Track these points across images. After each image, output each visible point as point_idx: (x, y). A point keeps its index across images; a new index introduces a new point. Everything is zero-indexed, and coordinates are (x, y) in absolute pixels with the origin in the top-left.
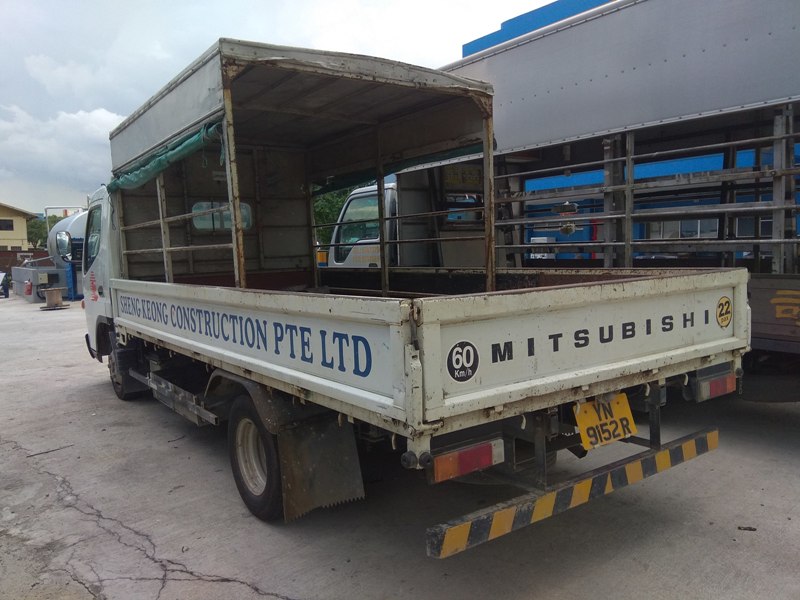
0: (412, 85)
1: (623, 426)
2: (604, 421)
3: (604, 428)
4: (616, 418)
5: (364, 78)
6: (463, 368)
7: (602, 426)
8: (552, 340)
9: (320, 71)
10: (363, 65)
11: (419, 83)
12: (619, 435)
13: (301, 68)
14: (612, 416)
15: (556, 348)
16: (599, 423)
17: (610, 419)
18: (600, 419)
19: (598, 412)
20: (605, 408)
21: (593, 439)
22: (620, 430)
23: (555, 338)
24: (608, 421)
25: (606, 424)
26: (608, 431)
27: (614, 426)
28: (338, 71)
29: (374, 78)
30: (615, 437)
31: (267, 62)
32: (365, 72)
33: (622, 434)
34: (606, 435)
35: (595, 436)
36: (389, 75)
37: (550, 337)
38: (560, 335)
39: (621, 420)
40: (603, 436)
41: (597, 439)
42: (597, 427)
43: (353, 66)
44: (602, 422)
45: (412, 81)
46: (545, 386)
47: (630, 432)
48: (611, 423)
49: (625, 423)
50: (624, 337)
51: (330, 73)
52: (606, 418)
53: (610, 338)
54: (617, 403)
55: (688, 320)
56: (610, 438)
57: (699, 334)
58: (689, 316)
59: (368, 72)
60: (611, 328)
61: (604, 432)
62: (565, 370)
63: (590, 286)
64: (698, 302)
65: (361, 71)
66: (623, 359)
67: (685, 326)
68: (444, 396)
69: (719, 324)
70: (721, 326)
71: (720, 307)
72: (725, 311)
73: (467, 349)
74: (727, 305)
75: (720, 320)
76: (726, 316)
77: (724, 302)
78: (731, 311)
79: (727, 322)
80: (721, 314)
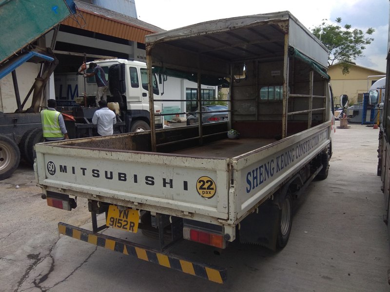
0: (228, 29)
1: (131, 226)
2: (121, 218)
3: (120, 221)
4: (129, 220)
5: (201, 34)
6: (51, 171)
7: (119, 220)
8: (82, 170)
9: (181, 38)
10: (200, 27)
11: (230, 28)
12: (126, 229)
13: (173, 39)
14: (127, 218)
15: (84, 174)
16: (118, 218)
17: (125, 219)
18: (120, 217)
19: (121, 213)
20: (125, 213)
21: (112, 223)
22: (128, 226)
23: (84, 170)
24: (124, 220)
25: (122, 220)
26: (121, 223)
28: (189, 35)
29: (206, 32)
30: (123, 228)
31: (160, 40)
32: (201, 31)
33: (128, 228)
34: (119, 225)
35: (113, 222)
36: (213, 29)
37: (81, 169)
38: (86, 169)
39: (131, 223)
40: (117, 224)
41: (113, 224)
42: (116, 219)
43: (195, 30)
44: (120, 218)
45: (228, 28)
46: (76, 188)
47: (133, 230)
48: (125, 221)
49: (132, 225)
50: (119, 180)
51: (185, 37)
52: (123, 218)
53: (111, 178)
54: (133, 214)
55: (167, 183)
56: (120, 227)
57: (178, 195)
58: (168, 181)
59: (203, 31)
60: (111, 173)
61: (119, 223)
62: (89, 185)
63: (94, 150)
64: (177, 174)
65: (199, 31)
66: (119, 190)
67: (165, 186)
68: (46, 178)
69: (200, 194)
70: (202, 196)
71: (200, 182)
72: (207, 187)
73: (52, 164)
74: (209, 183)
75: (201, 191)
76: (208, 191)
77: (205, 179)
78: (215, 189)
79: (210, 195)
80: (201, 188)
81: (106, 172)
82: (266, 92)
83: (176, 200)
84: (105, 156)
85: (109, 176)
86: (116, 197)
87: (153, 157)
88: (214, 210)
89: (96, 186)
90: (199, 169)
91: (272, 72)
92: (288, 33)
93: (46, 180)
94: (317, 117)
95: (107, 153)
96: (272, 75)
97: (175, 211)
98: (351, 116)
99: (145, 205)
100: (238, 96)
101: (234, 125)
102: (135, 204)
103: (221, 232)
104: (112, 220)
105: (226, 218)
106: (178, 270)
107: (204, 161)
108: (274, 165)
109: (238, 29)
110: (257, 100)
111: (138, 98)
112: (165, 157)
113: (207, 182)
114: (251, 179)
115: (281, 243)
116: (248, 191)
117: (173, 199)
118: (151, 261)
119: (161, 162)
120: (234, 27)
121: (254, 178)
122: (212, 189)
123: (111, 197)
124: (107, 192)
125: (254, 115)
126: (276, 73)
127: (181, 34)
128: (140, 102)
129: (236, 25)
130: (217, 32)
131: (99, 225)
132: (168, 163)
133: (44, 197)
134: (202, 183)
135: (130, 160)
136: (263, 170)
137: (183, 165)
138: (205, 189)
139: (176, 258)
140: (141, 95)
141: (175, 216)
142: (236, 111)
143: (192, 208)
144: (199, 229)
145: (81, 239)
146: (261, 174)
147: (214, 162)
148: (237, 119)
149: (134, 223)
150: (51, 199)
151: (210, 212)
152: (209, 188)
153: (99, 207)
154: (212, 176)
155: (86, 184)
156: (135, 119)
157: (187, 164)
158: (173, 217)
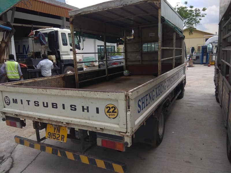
2: (55, 132)
3: (55, 135)
4: (61, 134)
5: (105, 9)
6: (7, 102)
7: (54, 134)
8: (27, 102)
9: (92, 12)
10: (104, 5)
11: (123, 5)
12: (59, 140)
13: (86, 13)
14: (59, 133)
15: (29, 104)
16: (53, 132)
17: (58, 133)
18: (54, 132)
19: (55, 129)
20: (58, 129)
21: (49, 136)
22: (60, 138)
23: (28, 101)
24: (57, 133)
25: (56, 134)
26: (55, 136)
27: (58, 136)
28: (97, 10)
29: (108, 8)
30: (57, 139)
31: (79, 14)
34: (54, 137)
35: (50, 135)
36: (113, 6)
37: (27, 101)
38: (30, 101)
39: (62, 135)
40: (53, 137)
41: (50, 137)
42: (52, 133)
43: (101, 7)
44: (54, 133)
45: (122, 5)
46: (24, 114)
47: (63, 141)
48: (58, 134)
49: (63, 137)
50: (53, 108)
51: (94, 12)
52: (57, 132)
53: (47, 106)
54: (63, 130)
55: (85, 109)
56: (55, 139)
57: (93, 117)
58: (85, 107)
59: (106, 7)
60: (47, 103)
61: (54, 136)
62: (32, 111)
63: (34, 88)
64: (91, 103)
65: (104, 8)
66: (53, 115)
67: (83, 111)
68: (5, 107)
69: (107, 116)
70: (109, 117)
71: (107, 108)
72: (112, 111)
73: (8, 98)
74: (113, 108)
75: (108, 114)
76: (113, 113)
77: (111, 106)
78: (117, 112)
79: (114, 117)
80: (108, 112)
81: (44, 103)
82: (146, 46)
83: (91, 120)
84: (42, 92)
85: (46, 105)
86: (51, 119)
87: (75, 92)
88: (117, 126)
89: (37, 112)
90: (106, 99)
91: (150, 34)
92: (160, 8)
93: (5, 109)
94: (177, 61)
95: (43, 90)
96: (150, 36)
97: (91, 127)
98: (194, 60)
99: (71, 124)
100: (129, 50)
101: (128, 67)
102: (64, 123)
103: (122, 141)
104: (49, 134)
105: (125, 132)
106: (94, 165)
107: (110, 94)
108: (154, 93)
109: (128, 6)
110: (141, 51)
111: (67, 52)
112: (83, 92)
113: (112, 108)
114: (140, 104)
115: (159, 141)
116: (139, 112)
117: (89, 120)
118: (76, 160)
119: (80, 95)
120: (126, 5)
121: (143, 103)
122: (116, 112)
123: (48, 119)
124: (45, 116)
125: (139, 61)
126: (152, 35)
127: (92, 10)
128: (68, 54)
129: (127, 4)
130: (115, 8)
131: (41, 138)
132: (85, 95)
133: (4, 120)
134: (108, 108)
135: (59, 94)
136: (148, 97)
137: (95, 97)
138: (110, 112)
139: (93, 158)
140: (69, 50)
141: (91, 130)
142: (128, 59)
143: (102, 125)
144: (107, 139)
145: (30, 147)
146: (147, 100)
147: (116, 94)
148: (129, 63)
149: (64, 136)
150: (9, 121)
151: (115, 128)
152: (113, 112)
153: (40, 126)
154: (115, 104)
155: (30, 111)
156: (66, 65)
157: (98, 96)
158: (90, 131)
